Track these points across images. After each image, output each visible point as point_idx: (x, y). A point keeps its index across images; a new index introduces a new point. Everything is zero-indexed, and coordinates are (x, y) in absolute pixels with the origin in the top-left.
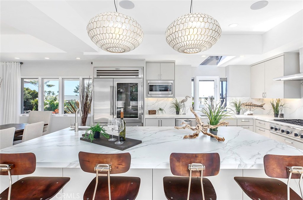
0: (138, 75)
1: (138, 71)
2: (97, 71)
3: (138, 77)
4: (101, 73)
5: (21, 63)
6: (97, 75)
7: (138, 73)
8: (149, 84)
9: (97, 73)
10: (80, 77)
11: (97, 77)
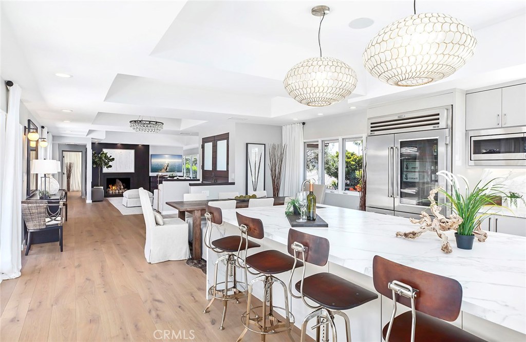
0: (438, 123)
1: (438, 115)
2: (371, 124)
3: (438, 127)
4: (377, 127)
5: (304, 124)
6: (371, 131)
7: (438, 119)
8: (473, 139)
9: (371, 127)
10: (363, 135)
11: (371, 134)
